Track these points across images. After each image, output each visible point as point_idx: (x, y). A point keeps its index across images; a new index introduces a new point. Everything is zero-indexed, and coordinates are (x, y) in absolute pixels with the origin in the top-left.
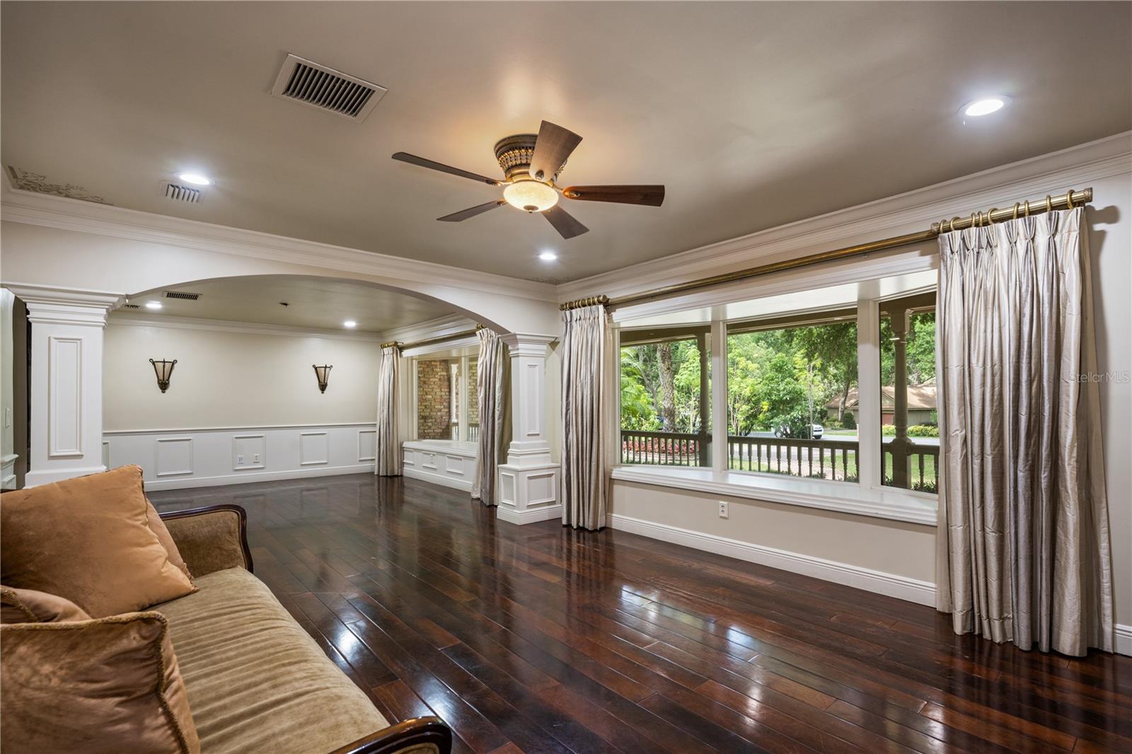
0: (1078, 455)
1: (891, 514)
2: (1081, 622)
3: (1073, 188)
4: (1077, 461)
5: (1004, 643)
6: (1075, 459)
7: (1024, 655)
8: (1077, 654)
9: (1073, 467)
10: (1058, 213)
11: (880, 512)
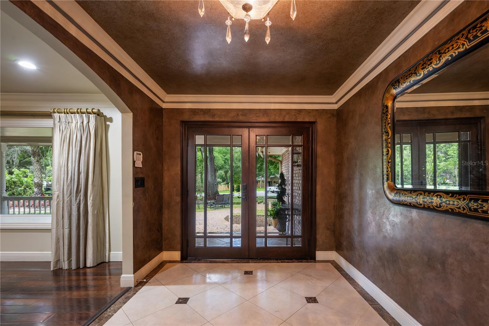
0: (92, 199)
1: (42, 227)
2: (93, 255)
3: (88, 108)
4: (92, 201)
5: (68, 269)
6: (91, 200)
7: (66, 271)
8: (92, 266)
9: (91, 203)
10: (89, 115)
11: (37, 227)
